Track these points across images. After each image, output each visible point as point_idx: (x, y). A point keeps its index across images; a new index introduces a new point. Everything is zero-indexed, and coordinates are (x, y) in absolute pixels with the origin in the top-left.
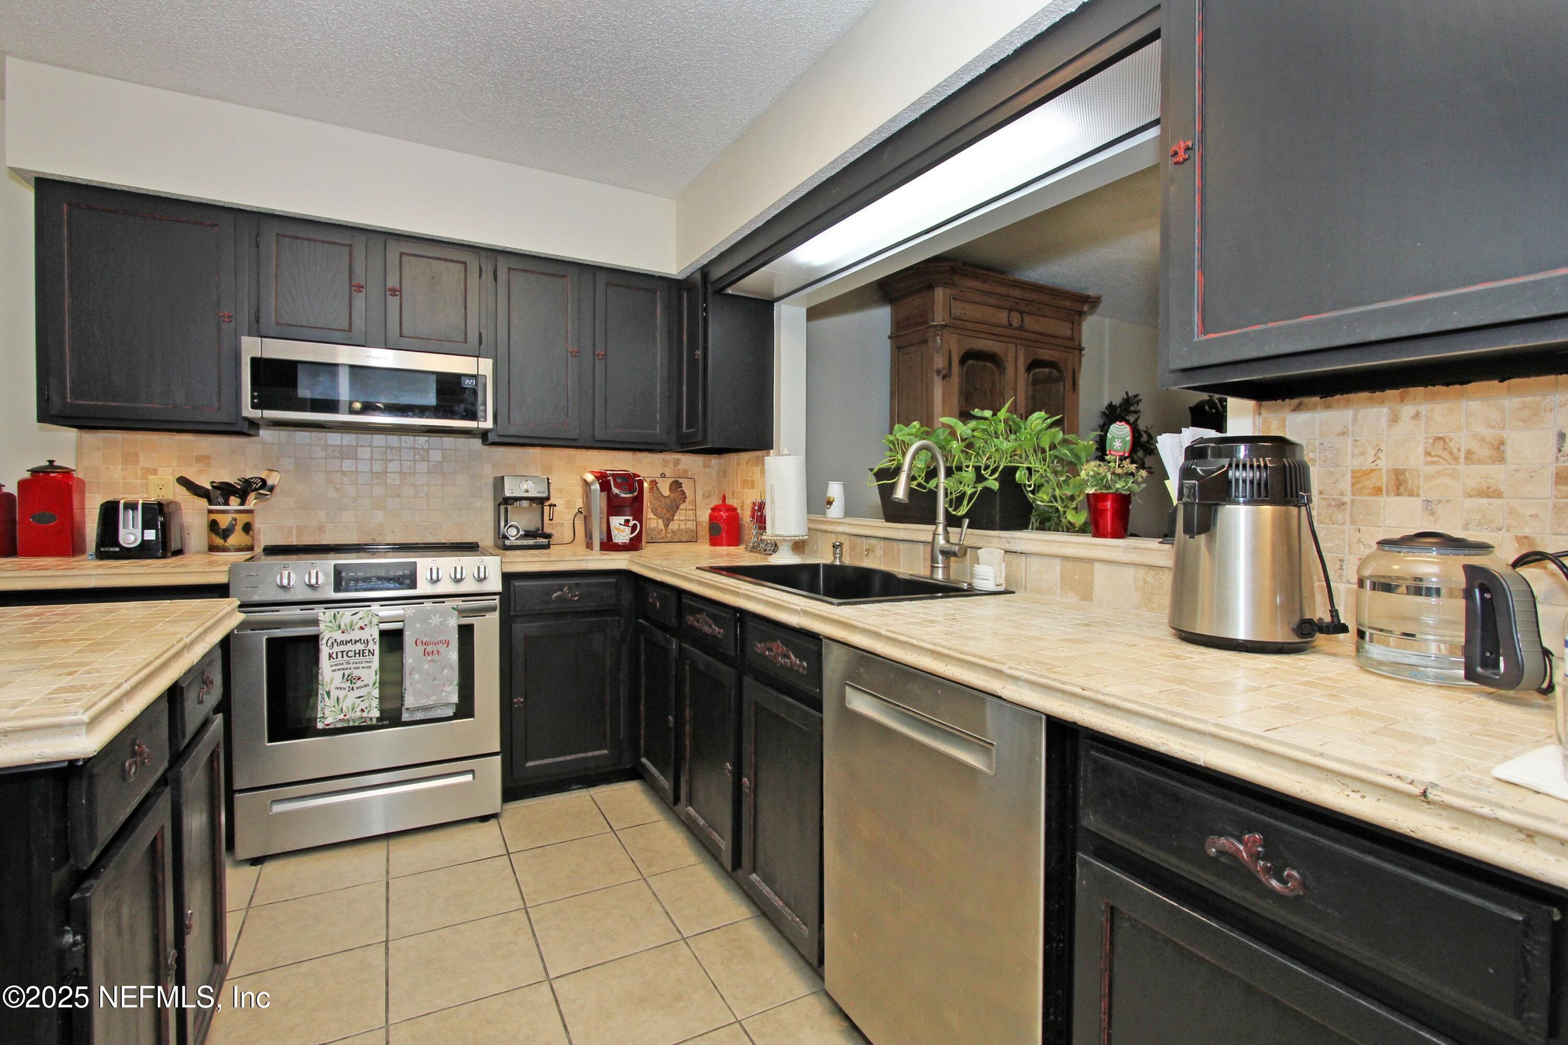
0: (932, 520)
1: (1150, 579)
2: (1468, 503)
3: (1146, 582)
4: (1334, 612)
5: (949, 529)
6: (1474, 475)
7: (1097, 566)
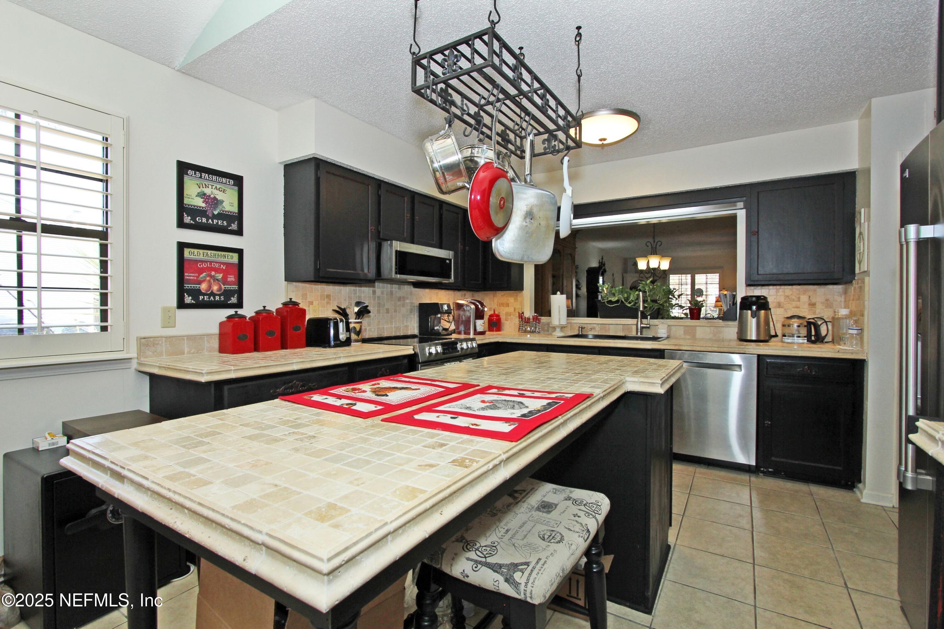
0: (637, 318)
1: (715, 330)
2: (793, 309)
3: (714, 331)
4: (776, 333)
5: (642, 320)
6: (794, 304)
7: (697, 328)
